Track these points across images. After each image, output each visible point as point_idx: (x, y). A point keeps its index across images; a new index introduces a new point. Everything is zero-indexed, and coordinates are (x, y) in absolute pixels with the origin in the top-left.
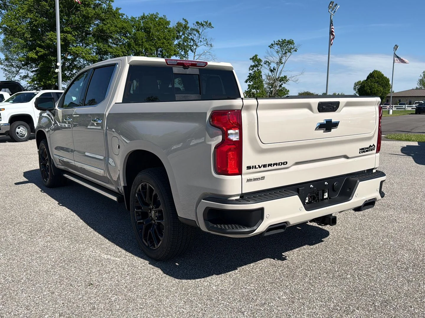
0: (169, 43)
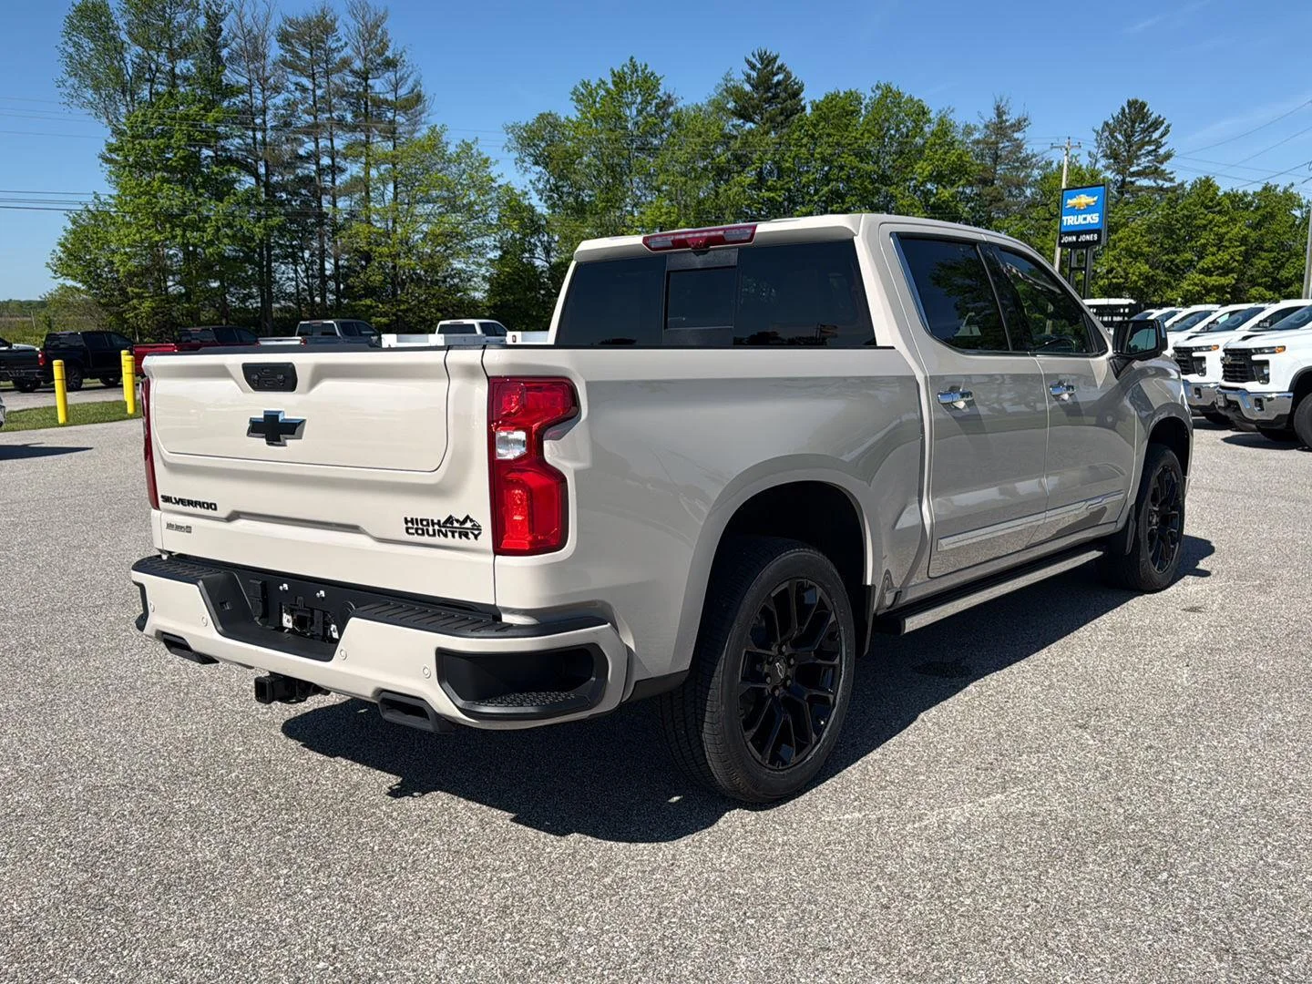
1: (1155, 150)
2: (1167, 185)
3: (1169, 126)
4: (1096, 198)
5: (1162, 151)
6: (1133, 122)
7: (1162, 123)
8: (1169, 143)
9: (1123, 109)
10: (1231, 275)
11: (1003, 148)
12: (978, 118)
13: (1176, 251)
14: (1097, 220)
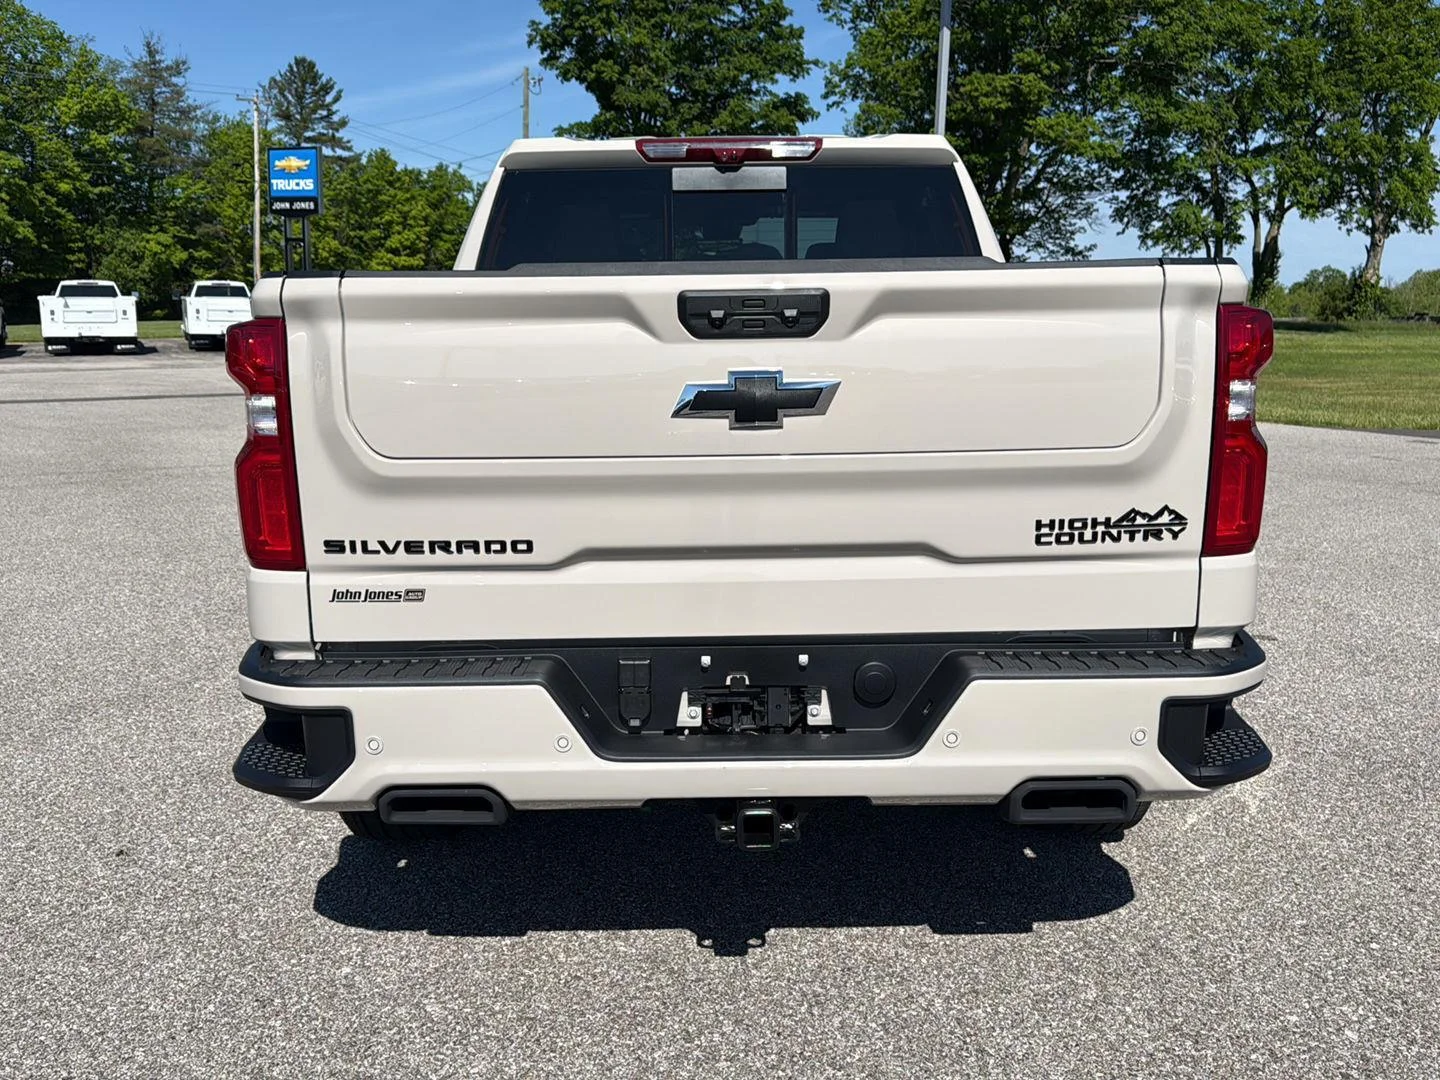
0: (1419, 66)
1: (327, 116)
2: (345, 154)
3: (340, 91)
4: (308, 162)
5: (335, 118)
6: (304, 82)
7: (332, 88)
8: (341, 109)
9: (290, 66)
10: (418, 256)
11: (160, 93)
12: (126, 54)
13: (361, 228)
14: (311, 187)
